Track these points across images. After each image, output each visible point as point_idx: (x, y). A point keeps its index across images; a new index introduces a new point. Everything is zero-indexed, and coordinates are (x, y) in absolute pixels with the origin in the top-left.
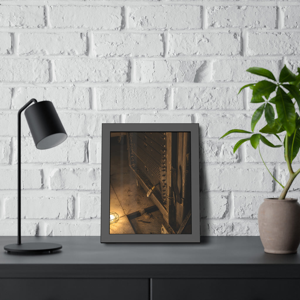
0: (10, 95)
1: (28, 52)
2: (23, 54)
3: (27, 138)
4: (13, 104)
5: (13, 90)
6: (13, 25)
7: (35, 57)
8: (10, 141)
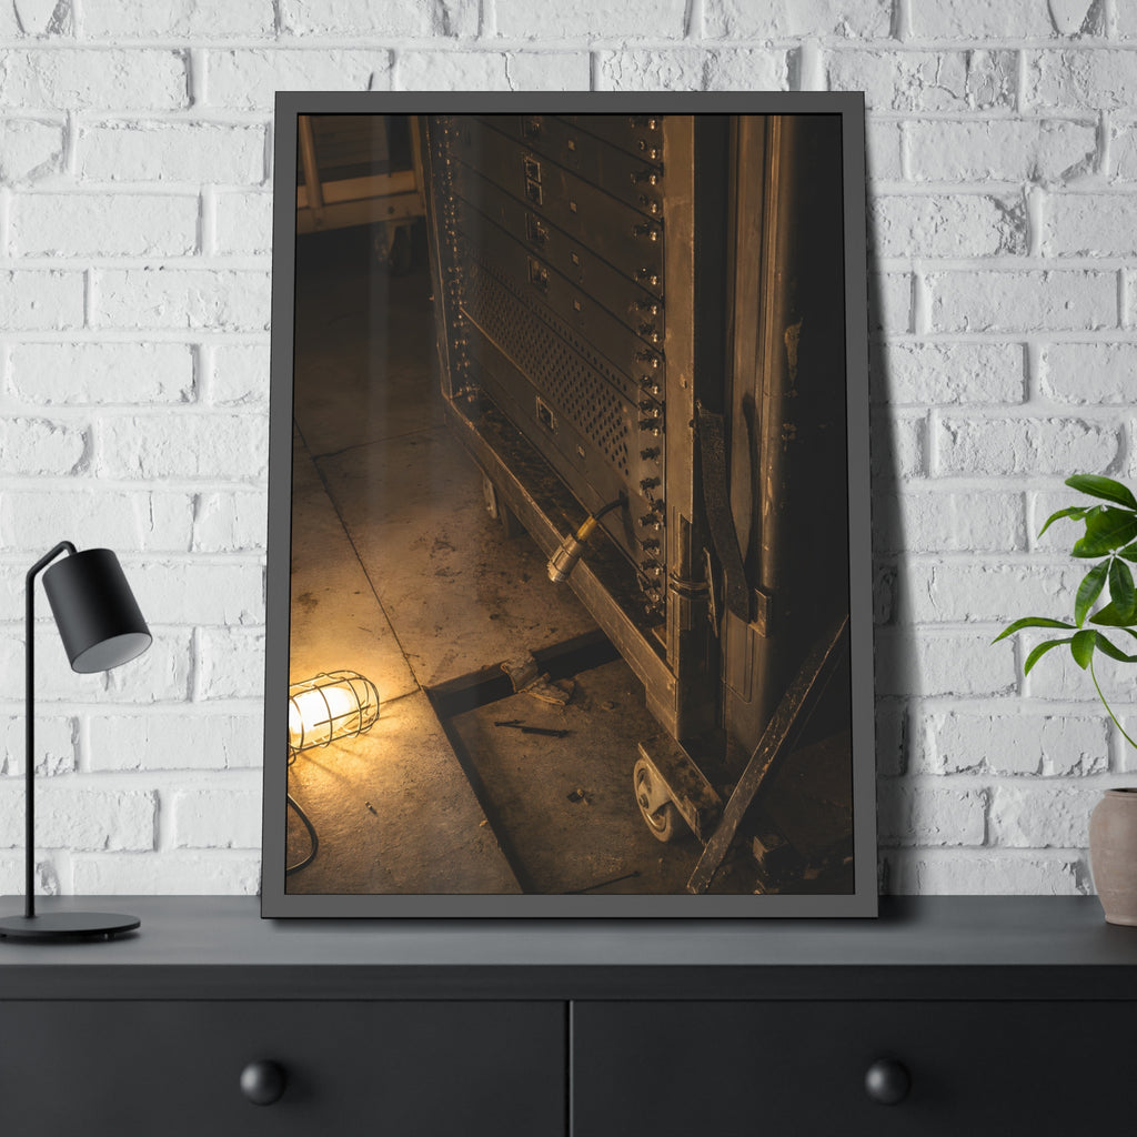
0: (190, 513)
1: (238, 397)
2: (224, 403)
3: (234, 630)
4: (197, 538)
5: (196, 500)
6: (195, 323)
7: (257, 411)
8: (190, 637)
